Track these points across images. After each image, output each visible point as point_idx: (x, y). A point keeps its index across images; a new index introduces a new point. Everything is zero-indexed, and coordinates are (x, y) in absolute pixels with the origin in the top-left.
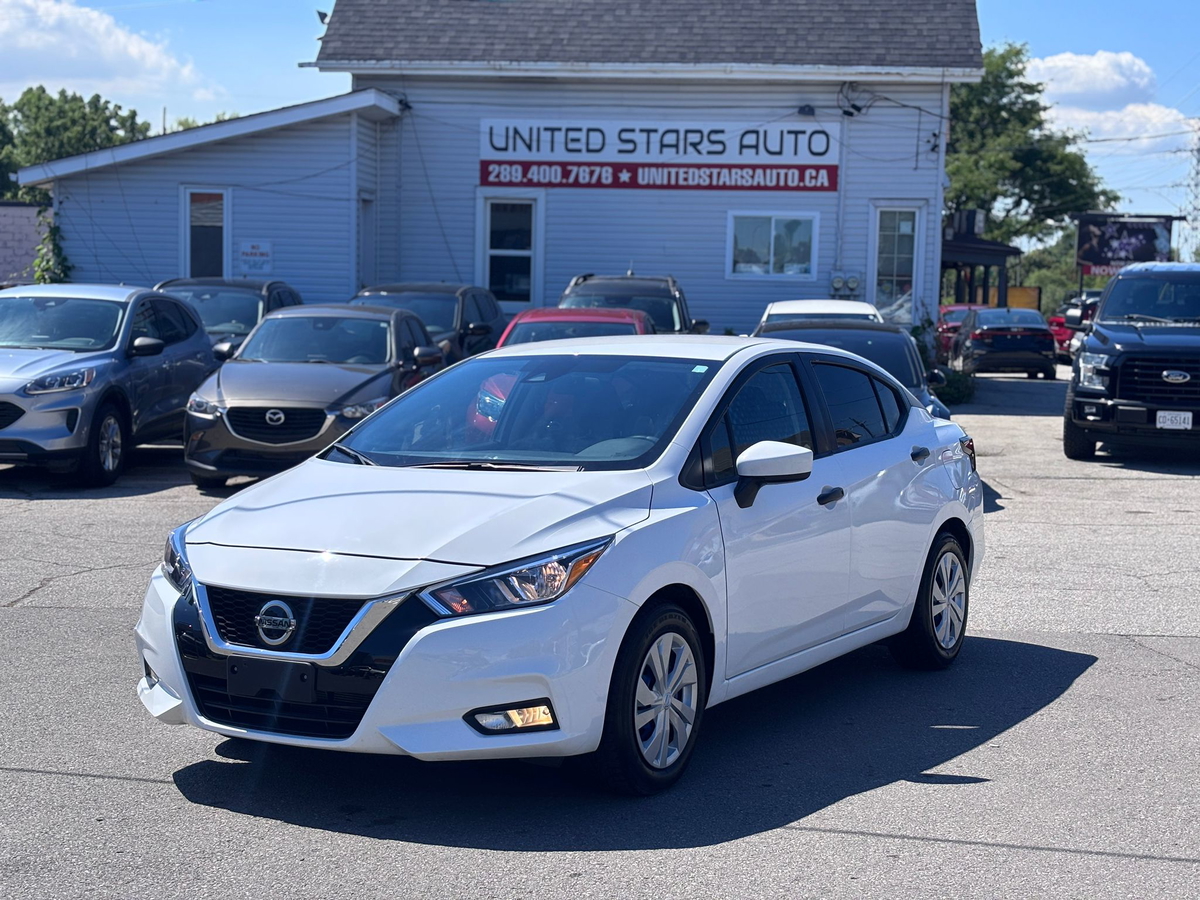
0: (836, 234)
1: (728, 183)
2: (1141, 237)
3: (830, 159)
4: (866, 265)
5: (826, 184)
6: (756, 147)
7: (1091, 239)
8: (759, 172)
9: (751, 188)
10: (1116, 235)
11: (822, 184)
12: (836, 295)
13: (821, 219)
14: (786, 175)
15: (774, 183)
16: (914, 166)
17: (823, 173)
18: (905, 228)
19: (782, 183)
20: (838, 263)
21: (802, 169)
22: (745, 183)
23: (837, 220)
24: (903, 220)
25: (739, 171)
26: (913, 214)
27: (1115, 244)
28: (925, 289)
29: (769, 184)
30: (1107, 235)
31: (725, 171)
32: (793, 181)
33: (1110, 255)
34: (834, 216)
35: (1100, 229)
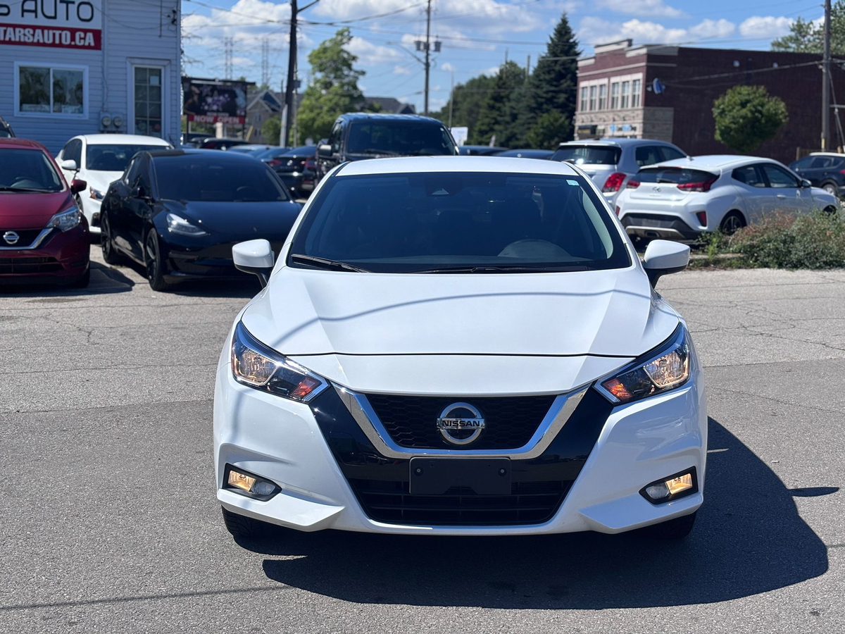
0: (102, 83)
1: (13, 39)
2: (227, 96)
3: (95, 24)
4: (126, 109)
5: (92, 44)
6: (35, 11)
7: (193, 96)
8: (38, 32)
9: (32, 44)
10: (210, 93)
11: (89, 44)
12: (104, 130)
13: (90, 71)
14: (60, 35)
15: (51, 41)
16: (159, 34)
17: (90, 35)
18: (154, 81)
19: (57, 41)
20: (105, 106)
21: (73, 31)
22: (27, 40)
23: (103, 72)
24: (152, 75)
25: (22, 30)
26: (160, 71)
27: (209, 100)
28: (171, 128)
29: (46, 41)
30: (204, 94)
31: (10, 30)
32: (66, 41)
33: (206, 108)
34: (100, 70)
35: (199, 89)
